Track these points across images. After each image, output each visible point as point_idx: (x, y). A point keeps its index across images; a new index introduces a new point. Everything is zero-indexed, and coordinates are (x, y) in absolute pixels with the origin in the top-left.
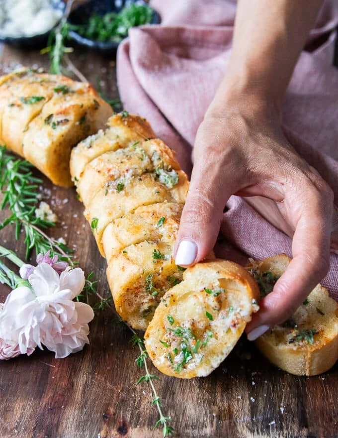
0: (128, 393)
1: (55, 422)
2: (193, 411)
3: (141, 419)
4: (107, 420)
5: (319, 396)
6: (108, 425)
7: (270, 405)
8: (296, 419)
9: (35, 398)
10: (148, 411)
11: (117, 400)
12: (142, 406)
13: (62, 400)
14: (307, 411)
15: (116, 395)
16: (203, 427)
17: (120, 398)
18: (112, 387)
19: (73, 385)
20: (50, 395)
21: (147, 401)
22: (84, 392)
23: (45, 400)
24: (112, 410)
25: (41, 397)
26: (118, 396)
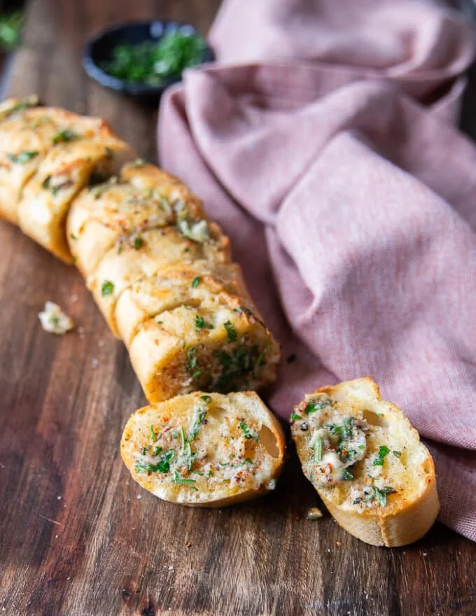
0: (159, 563)
1: (58, 598)
2: (245, 591)
3: (174, 599)
4: (128, 598)
5: (418, 577)
6: (130, 605)
7: (351, 587)
8: (385, 608)
9: (32, 566)
10: (184, 589)
11: (143, 572)
12: (177, 581)
13: (68, 569)
14: (401, 597)
15: (141, 566)
16: (257, 612)
17: (147, 569)
18: (137, 554)
19: (84, 550)
20: (52, 561)
21: (183, 574)
22: (98, 560)
23: (45, 569)
24: (135, 585)
25: (40, 564)
26: (145, 567)
